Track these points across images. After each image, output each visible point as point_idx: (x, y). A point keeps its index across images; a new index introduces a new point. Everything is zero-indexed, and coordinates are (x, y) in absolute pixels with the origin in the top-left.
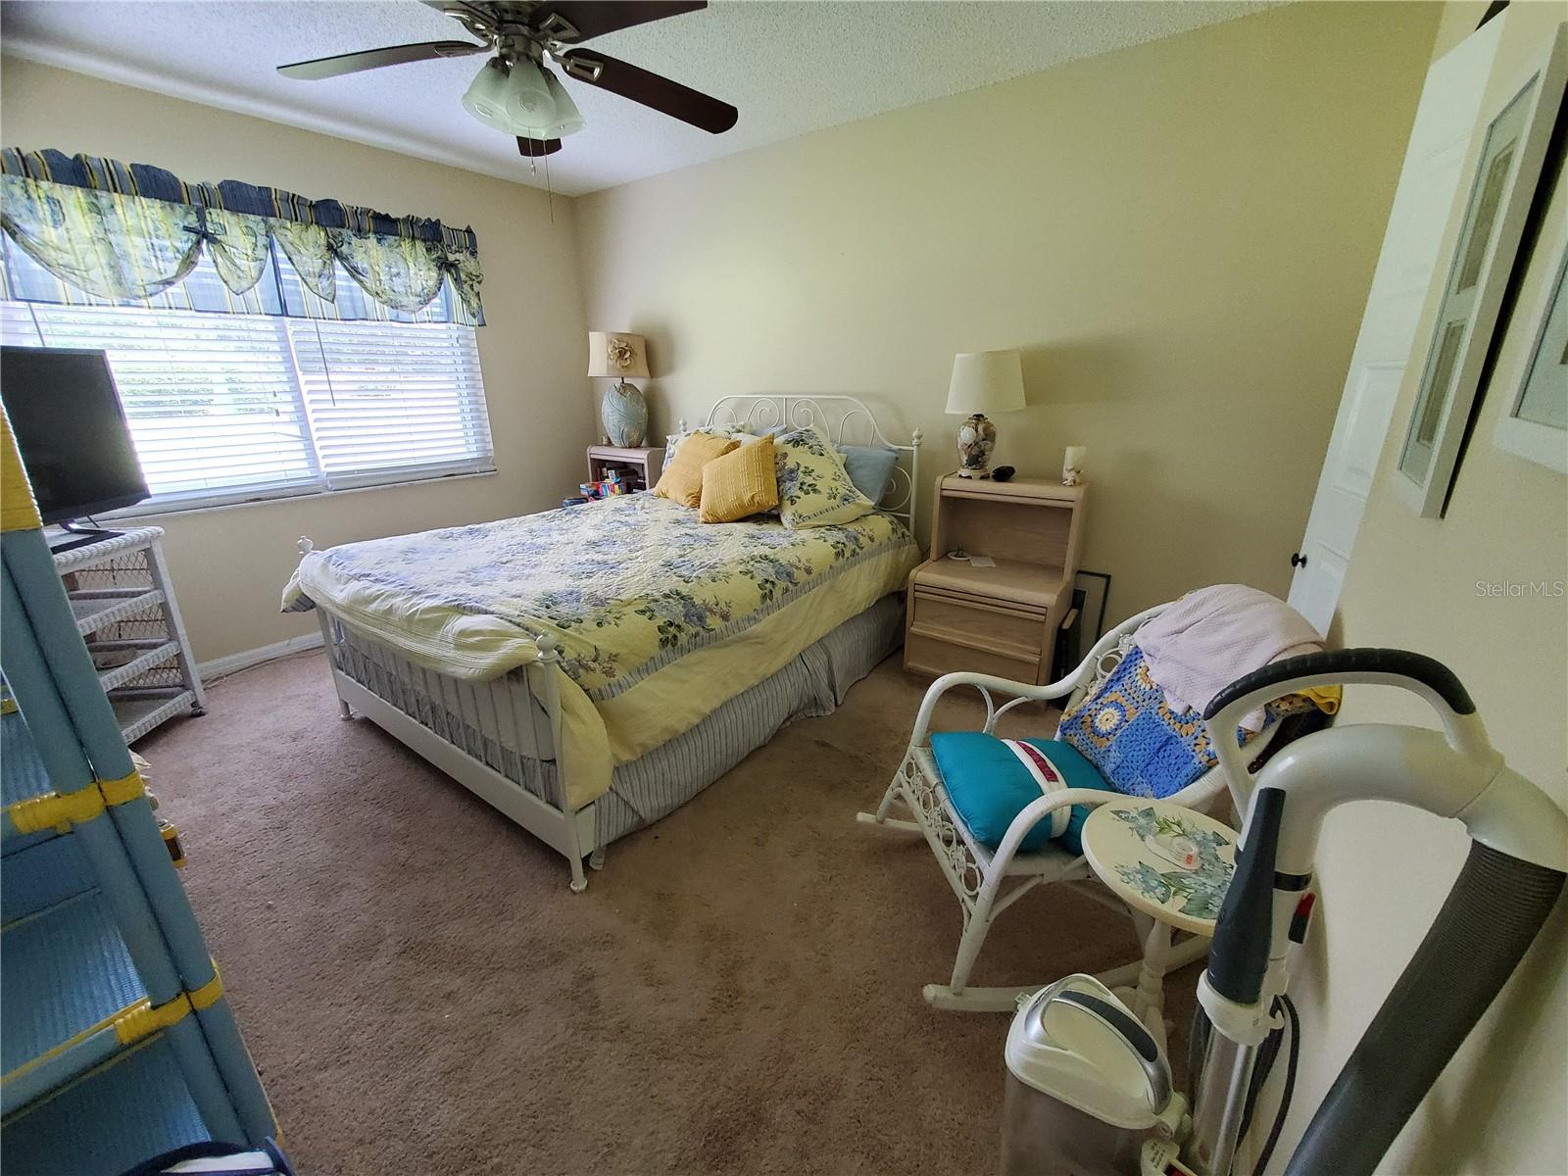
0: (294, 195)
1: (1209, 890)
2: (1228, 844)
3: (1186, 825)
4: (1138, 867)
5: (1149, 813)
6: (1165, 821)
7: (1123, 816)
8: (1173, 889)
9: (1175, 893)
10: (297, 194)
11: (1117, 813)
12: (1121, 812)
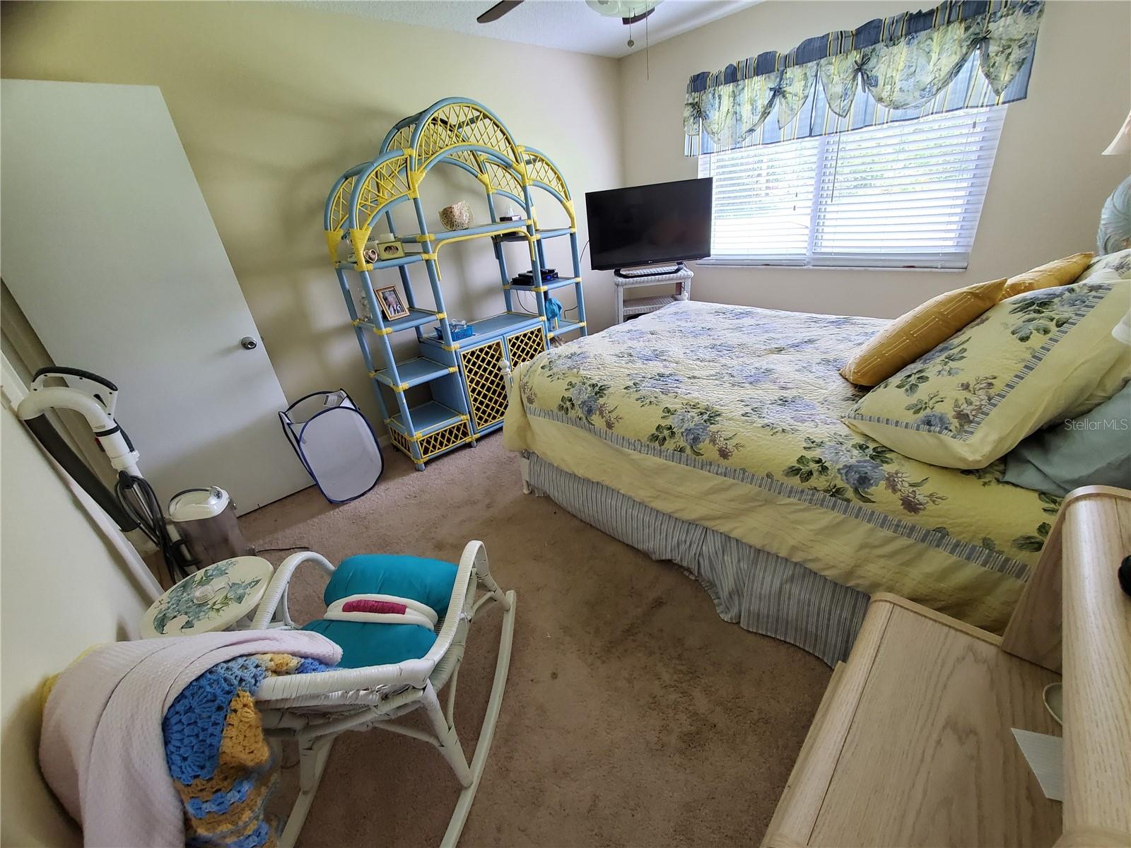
0: (841, 32)
1: (185, 594)
2: (182, 628)
3: (212, 614)
4: (227, 571)
5: (240, 599)
6: (227, 604)
7: (253, 584)
8: (204, 578)
9: (202, 578)
10: (843, 30)
11: (257, 582)
12: (255, 584)
